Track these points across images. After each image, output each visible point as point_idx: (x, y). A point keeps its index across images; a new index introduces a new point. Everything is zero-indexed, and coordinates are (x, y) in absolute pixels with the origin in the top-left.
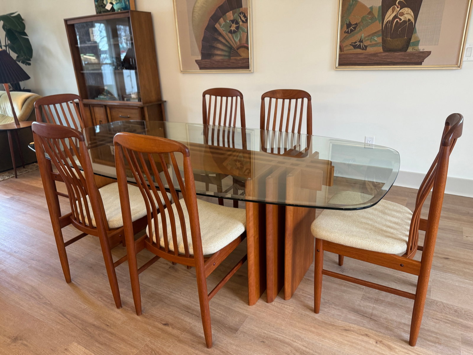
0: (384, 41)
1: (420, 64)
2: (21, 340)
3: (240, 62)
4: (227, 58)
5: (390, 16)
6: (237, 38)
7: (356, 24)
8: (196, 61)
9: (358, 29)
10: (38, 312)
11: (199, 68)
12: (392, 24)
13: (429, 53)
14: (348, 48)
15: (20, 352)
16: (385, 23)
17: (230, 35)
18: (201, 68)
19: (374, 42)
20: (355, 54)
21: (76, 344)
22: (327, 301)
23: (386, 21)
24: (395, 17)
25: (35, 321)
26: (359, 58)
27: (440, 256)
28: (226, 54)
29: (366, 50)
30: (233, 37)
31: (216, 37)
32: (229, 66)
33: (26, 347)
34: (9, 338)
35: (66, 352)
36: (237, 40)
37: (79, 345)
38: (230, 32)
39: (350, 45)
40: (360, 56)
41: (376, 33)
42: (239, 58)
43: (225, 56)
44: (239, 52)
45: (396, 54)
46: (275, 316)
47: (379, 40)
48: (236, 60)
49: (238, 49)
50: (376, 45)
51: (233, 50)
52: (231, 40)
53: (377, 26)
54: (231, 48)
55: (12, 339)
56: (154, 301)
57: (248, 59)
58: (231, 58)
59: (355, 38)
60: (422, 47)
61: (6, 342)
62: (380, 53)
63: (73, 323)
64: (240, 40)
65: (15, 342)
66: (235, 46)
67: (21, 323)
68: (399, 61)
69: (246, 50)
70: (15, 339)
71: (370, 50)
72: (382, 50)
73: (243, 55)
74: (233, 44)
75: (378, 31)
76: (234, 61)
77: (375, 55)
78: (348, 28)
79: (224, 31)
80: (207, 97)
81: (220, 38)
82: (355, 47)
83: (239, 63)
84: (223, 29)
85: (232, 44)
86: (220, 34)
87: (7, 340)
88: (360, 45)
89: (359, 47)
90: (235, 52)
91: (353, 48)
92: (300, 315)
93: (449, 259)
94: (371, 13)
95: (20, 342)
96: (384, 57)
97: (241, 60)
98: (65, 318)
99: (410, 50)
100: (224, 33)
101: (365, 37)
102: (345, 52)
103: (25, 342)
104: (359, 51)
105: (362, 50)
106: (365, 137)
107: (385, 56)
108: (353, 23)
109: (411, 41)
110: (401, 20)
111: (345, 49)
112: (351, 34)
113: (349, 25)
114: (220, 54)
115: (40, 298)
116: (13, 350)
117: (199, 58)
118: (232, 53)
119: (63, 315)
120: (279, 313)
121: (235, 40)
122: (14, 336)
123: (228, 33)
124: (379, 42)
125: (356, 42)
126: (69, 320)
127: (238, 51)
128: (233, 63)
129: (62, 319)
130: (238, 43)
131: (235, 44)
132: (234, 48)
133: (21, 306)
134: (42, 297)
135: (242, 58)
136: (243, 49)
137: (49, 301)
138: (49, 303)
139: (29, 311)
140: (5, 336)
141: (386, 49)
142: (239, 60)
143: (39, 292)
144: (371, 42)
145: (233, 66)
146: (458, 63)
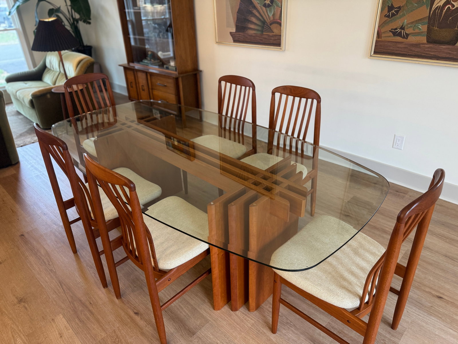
0: (429, 30)
2: (24, 302)
3: (272, 38)
4: (259, 33)
5: (440, 1)
6: (271, 13)
7: (399, 8)
8: (231, 33)
9: (400, 13)
10: (44, 278)
11: (232, 41)
12: (442, 11)
14: (387, 35)
15: (21, 313)
16: (433, 9)
17: (264, 8)
18: (235, 41)
19: (417, 31)
20: (394, 42)
21: (61, 316)
22: (289, 322)
23: (434, 6)
24: (447, 2)
25: (39, 286)
26: (398, 47)
27: (433, 292)
28: (259, 28)
29: (407, 39)
30: (267, 11)
31: (251, 10)
32: (261, 42)
33: (25, 310)
35: (52, 322)
36: (271, 15)
37: (64, 319)
38: (265, 5)
39: (390, 31)
40: (400, 46)
41: (421, 20)
42: (271, 34)
43: (258, 30)
44: (271, 28)
45: (442, 48)
46: (234, 327)
47: (423, 28)
48: (269, 36)
49: (271, 24)
50: (420, 34)
51: (266, 25)
52: (265, 14)
53: (424, 12)
54: (264, 22)
55: (18, 300)
56: (135, 287)
57: (280, 36)
58: (264, 33)
59: (396, 24)
61: (14, 302)
62: (423, 44)
63: (65, 294)
64: (273, 15)
65: (19, 303)
66: (268, 21)
67: (29, 286)
68: (444, 55)
69: (278, 25)
70: (21, 301)
71: (412, 39)
72: (425, 41)
73: (276, 31)
74: (267, 18)
75: (424, 18)
76: (267, 37)
77: (417, 45)
78: (389, 11)
79: (258, 4)
80: (223, 83)
81: (255, 12)
82: (395, 34)
83: (271, 40)
84: (258, 2)
85: (265, 18)
86: (255, 7)
87: (15, 300)
88: (401, 32)
89: (400, 35)
90: (268, 27)
91: (392, 35)
92: (257, 331)
93: (442, 299)
95: (23, 304)
96: (427, 50)
97: (273, 36)
98: (61, 289)
100: (258, 6)
101: (408, 24)
102: (383, 39)
103: (26, 305)
104: (398, 39)
105: (403, 38)
106: (395, 135)
107: (429, 48)
108: (396, 6)
110: (453, 6)
111: (383, 35)
112: (392, 18)
113: (391, 8)
114: (253, 29)
115: (49, 265)
116: (17, 311)
117: (234, 30)
118: (265, 28)
119: (61, 285)
120: (238, 325)
121: (269, 15)
122: (20, 298)
123: (262, 6)
124: (424, 31)
125: (396, 29)
126: (64, 291)
128: (265, 38)
129: (59, 289)
130: (272, 19)
132: (267, 23)
133: (34, 269)
134: (51, 263)
135: (274, 34)
136: (276, 25)
137: (55, 269)
138: (54, 270)
139: (38, 276)
140: (14, 295)
141: (430, 40)
142: (271, 36)
143: (50, 258)
144: (414, 30)
145: (265, 42)
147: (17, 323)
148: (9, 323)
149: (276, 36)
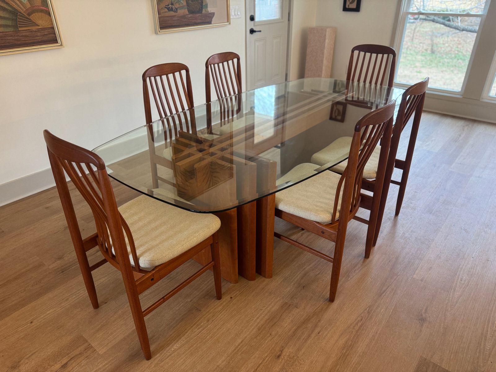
0: (188, 4)
1: (210, 23)
2: (422, 315)
3: (39, 34)
4: (12, 29)
10: (382, 314)
13: (213, 14)
14: (164, 11)
15: (434, 310)
19: (181, 5)
20: (170, 16)
25: (396, 312)
26: (174, 20)
28: (9, 23)
29: (177, 12)
32: (19, 43)
33: (429, 308)
34: (422, 325)
36: (25, 1)
39: (165, 7)
42: (34, 28)
43: (7, 26)
44: (32, 19)
45: (197, 16)
47: (184, 2)
48: (32, 31)
49: (29, 14)
50: (182, 7)
51: (20, 15)
52: (13, 1)
55: (423, 323)
57: (53, 28)
58: (20, 29)
59: (167, 1)
60: (210, 9)
61: (428, 326)
62: (187, 15)
63: (391, 284)
64: (30, 1)
65: (426, 319)
66: (22, 10)
67: (400, 323)
68: (199, 21)
69: (46, 16)
70: (422, 320)
71: (180, 12)
72: (187, 13)
73: (42, 22)
74: (18, 6)
76: (27, 34)
77: (184, 17)
82: (169, 9)
83: (38, 36)
85: (15, 6)
87: (425, 326)
88: (172, 8)
89: (172, 10)
90: (26, 19)
91: (167, 10)
95: (424, 315)
96: (190, 19)
97: (39, 30)
98: (387, 290)
99: (204, 12)
102: (163, 15)
103: (424, 311)
104: (172, 13)
105: (175, 12)
107: (191, 17)
109: (204, 4)
111: (161, 12)
115: (362, 320)
116: (434, 316)
118: (19, 22)
119: (383, 293)
122: (419, 322)
124: (185, 4)
125: (168, 5)
126: (388, 287)
127: (31, 17)
128: (26, 36)
129: (388, 292)
130: (28, 5)
131: (21, 6)
132: (20, 13)
133: (377, 333)
134: (359, 319)
135: (40, 27)
136: (40, 14)
137: (366, 309)
138: (368, 309)
139: (384, 322)
140: (421, 331)
141: (191, 12)
142: (36, 31)
143: (351, 324)
144: (179, 4)
145: (27, 42)
146: (228, 20)
147: (445, 307)
148: (449, 315)
149: (42, 29)
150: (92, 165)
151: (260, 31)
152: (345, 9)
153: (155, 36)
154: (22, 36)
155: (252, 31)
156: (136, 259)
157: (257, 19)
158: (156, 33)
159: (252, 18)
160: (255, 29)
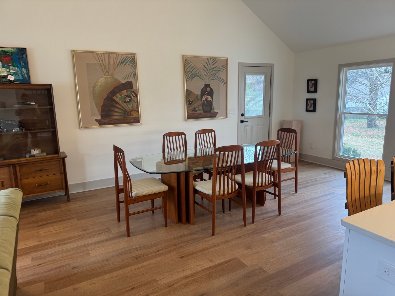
0: (203, 108)
1: (215, 117)
3: (133, 119)
4: (123, 117)
5: (204, 98)
6: (130, 105)
7: (192, 101)
8: (96, 120)
9: (193, 103)
10: (232, 243)
11: (98, 125)
12: (205, 102)
13: (218, 113)
14: (190, 111)
16: (202, 101)
17: (125, 104)
18: (100, 124)
19: (199, 109)
20: (193, 114)
23: (203, 100)
24: (206, 99)
28: (122, 114)
30: (127, 106)
31: (114, 104)
32: (124, 122)
36: (130, 107)
38: (125, 102)
40: (195, 115)
41: (199, 105)
43: (121, 116)
45: (208, 114)
47: (201, 108)
48: (130, 118)
49: (131, 112)
50: (200, 110)
51: (127, 112)
52: (126, 107)
53: (200, 102)
54: (125, 111)
55: (248, 249)
57: (139, 117)
58: (126, 117)
59: (192, 107)
60: (216, 111)
64: (132, 107)
66: (128, 110)
68: (209, 116)
69: (137, 113)
71: (199, 112)
72: (202, 112)
73: (135, 115)
75: (200, 104)
76: (128, 119)
77: (200, 114)
78: (189, 103)
79: (120, 101)
81: (117, 105)
82: (193, 111)
84: (120, 100)
85: (126, 109)
86: (117, 103)
88: (194, 110)
89: (194, 111)
90: (129, 113)
91: (192, 111)
94: (197, 97)
97: (133, 118)
99: (212, 112)
100: (120, 103)
101: (197, 106)
102: (189, 113)
104: (194, 112)
107: (204, 114)
108: (191, 100)
109: (212, 108)
110: (208, 100)
111: (189, 111)
112: (191, 105)
113: (189, 101)
114: (116, 115)
117: (99, 117)
118: (127, 114)
121: (129, 107)
123: (123, 102)
127: (131, 113)
130: (131, 109)
131: (128, 109)
134: (220, 242)
136: (135, 112)
138: (227, 241)
141: (204, 112)
143: (215, 243)
144: (198, 109)
145: (128, 122)
146: (226, 116)
149: (135, 117)
150: (121, 153)
151: (248, 122)
152: (307, 110)
153: (184, 122)
154: (126, 120)
155: (242, 122)
156: (132, 193)
157: (246, 115)
158: (185, 121)
159: (243, 115)
160: (244, 120)
